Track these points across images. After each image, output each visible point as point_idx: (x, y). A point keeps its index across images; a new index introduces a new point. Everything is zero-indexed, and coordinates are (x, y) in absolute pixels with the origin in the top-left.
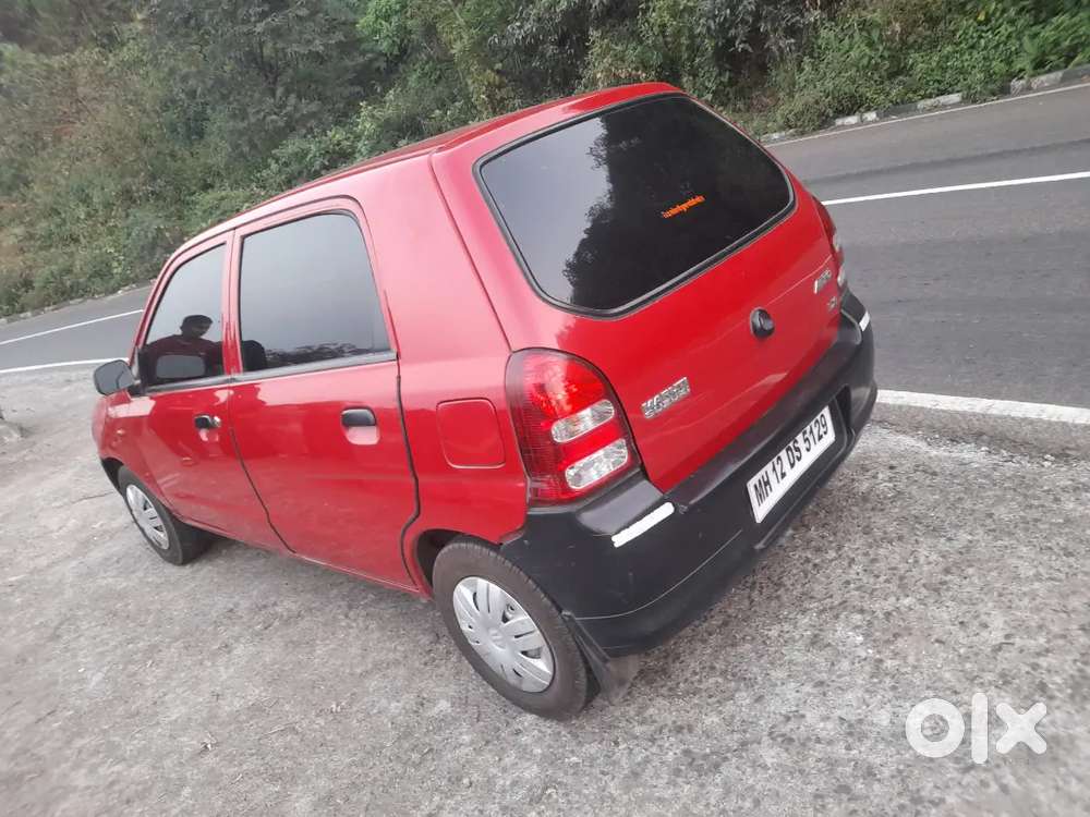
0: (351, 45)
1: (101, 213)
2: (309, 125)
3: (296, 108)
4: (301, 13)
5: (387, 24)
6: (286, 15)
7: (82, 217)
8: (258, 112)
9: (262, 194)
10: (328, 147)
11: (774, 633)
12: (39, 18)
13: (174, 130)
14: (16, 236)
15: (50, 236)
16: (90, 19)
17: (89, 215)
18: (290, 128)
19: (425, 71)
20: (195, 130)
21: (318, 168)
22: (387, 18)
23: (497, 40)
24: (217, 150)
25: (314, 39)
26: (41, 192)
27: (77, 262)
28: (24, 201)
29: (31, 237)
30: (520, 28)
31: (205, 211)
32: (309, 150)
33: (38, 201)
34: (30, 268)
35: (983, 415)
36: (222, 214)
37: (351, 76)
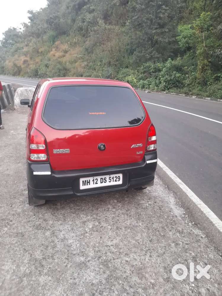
0: (176, 42)
1: (103, 65)
2: (155, 60)
3: (154, 55)
4: (166, 30)
5: (184, 40)
6: (162, 30)
7: (99, 65)
8: (144, 53)
9: (137, 73)
10: (156, 67)
11: (82, 216)
12: (113, 16)
13: (127, 51)
14: (85, 64)
15: (91, 67)
16: (123, 18)
17: (100, 65)
18: (150, 59)
19: (190, 55)
20: (131, 52)
21: (151, 72)
22: (185, 38)
23: (211, 53)
24: (132, 59)
25: (167, 38)
26: (94, 56)
27: (93, 75)
28: (90, 57)
29: (88, 65)
30: (220, 51)
31: (123, 73)
32: (151, 66)
33: (93, 58)
34: (84, 72)
35: (196, 205)
36: (126, 75)
37: (172, 50)
